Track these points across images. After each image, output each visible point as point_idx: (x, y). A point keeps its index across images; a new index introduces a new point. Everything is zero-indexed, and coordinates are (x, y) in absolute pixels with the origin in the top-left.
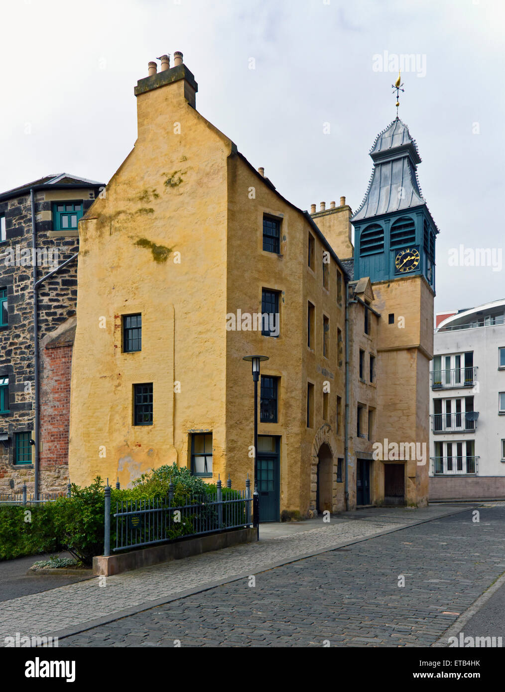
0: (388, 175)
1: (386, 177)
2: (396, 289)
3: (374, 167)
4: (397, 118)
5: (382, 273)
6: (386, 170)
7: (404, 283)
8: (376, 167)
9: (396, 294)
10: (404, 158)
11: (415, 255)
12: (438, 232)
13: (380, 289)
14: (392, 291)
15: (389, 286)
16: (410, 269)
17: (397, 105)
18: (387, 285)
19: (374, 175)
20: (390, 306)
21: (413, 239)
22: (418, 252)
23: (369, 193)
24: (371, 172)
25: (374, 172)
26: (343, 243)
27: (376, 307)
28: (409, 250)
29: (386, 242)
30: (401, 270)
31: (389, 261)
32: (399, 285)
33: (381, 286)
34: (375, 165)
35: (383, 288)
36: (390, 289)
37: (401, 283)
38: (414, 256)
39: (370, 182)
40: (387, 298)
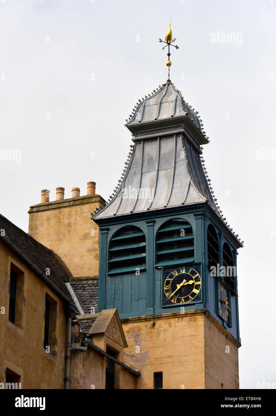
0: (154, 156)
1: (151, 159)
2: (165, 330)
3: (133, 144)
4: (169, 81)
5: (143, 302)
6: (151, 149)
7: (178, 321)
8: (136, 144)
9: (165, 340)
10: (178, 134)
11: (194, 277)
12: (240, 245)
13: (140, 329)
14: (158, 333)
15: (154, 325)
16: (187, 299)
17: (169, 65)
18: (151, 323)
19: (132, 155)
20: (156, 359)
21: (191, 254)
22: (198, 274)
23: (125, 180)
24: (129, 150)
25: (134, 151)
26: (89, 251)
27: (134, 358)
28: (184, 270)
29: (149, 255)
30: (173, 301)
31: (154, 284)
32: (170, 325)
33: (142, 325)
34: (135, 141)
35: (144, 328)
36: (155, 330)
37: (173, 321)
38: (192, 279)
39: (126, 163)
40: (151, 346)
